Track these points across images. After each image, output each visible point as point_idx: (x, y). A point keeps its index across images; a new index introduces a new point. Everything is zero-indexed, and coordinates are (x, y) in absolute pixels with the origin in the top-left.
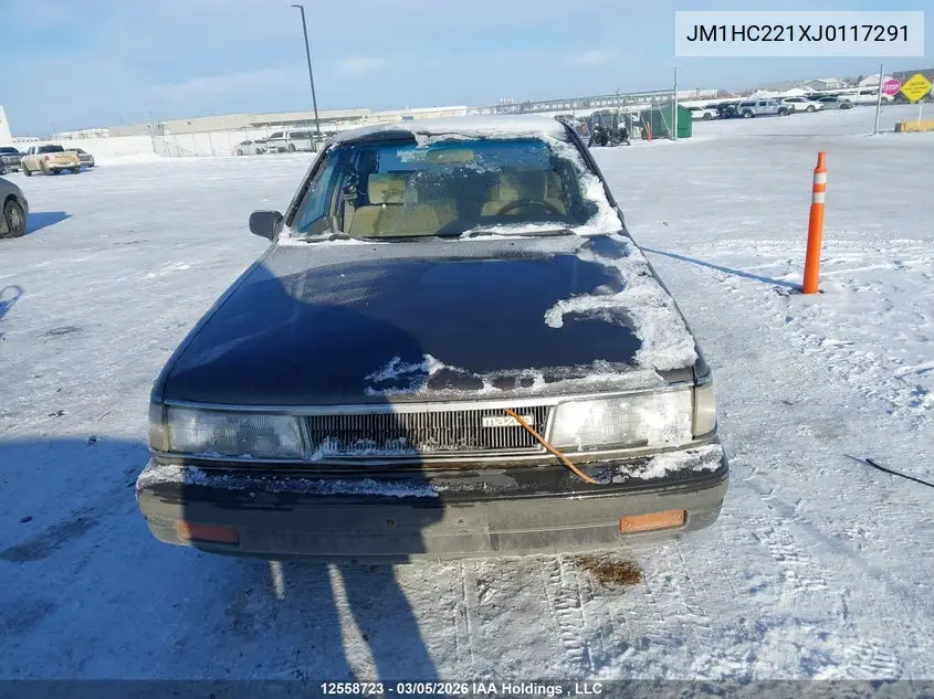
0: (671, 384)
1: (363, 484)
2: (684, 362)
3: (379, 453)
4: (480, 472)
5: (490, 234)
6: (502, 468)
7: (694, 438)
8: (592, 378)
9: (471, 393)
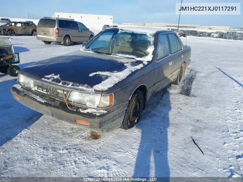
0: (95, 93)
1: (37, 97)
2: (102, 89)
3: (41, 91)
4: (56, 101)
5: (117, 55)
6: (60, 101)
7: (97, 107)
8: (80, 87)
9: (57, 84)
